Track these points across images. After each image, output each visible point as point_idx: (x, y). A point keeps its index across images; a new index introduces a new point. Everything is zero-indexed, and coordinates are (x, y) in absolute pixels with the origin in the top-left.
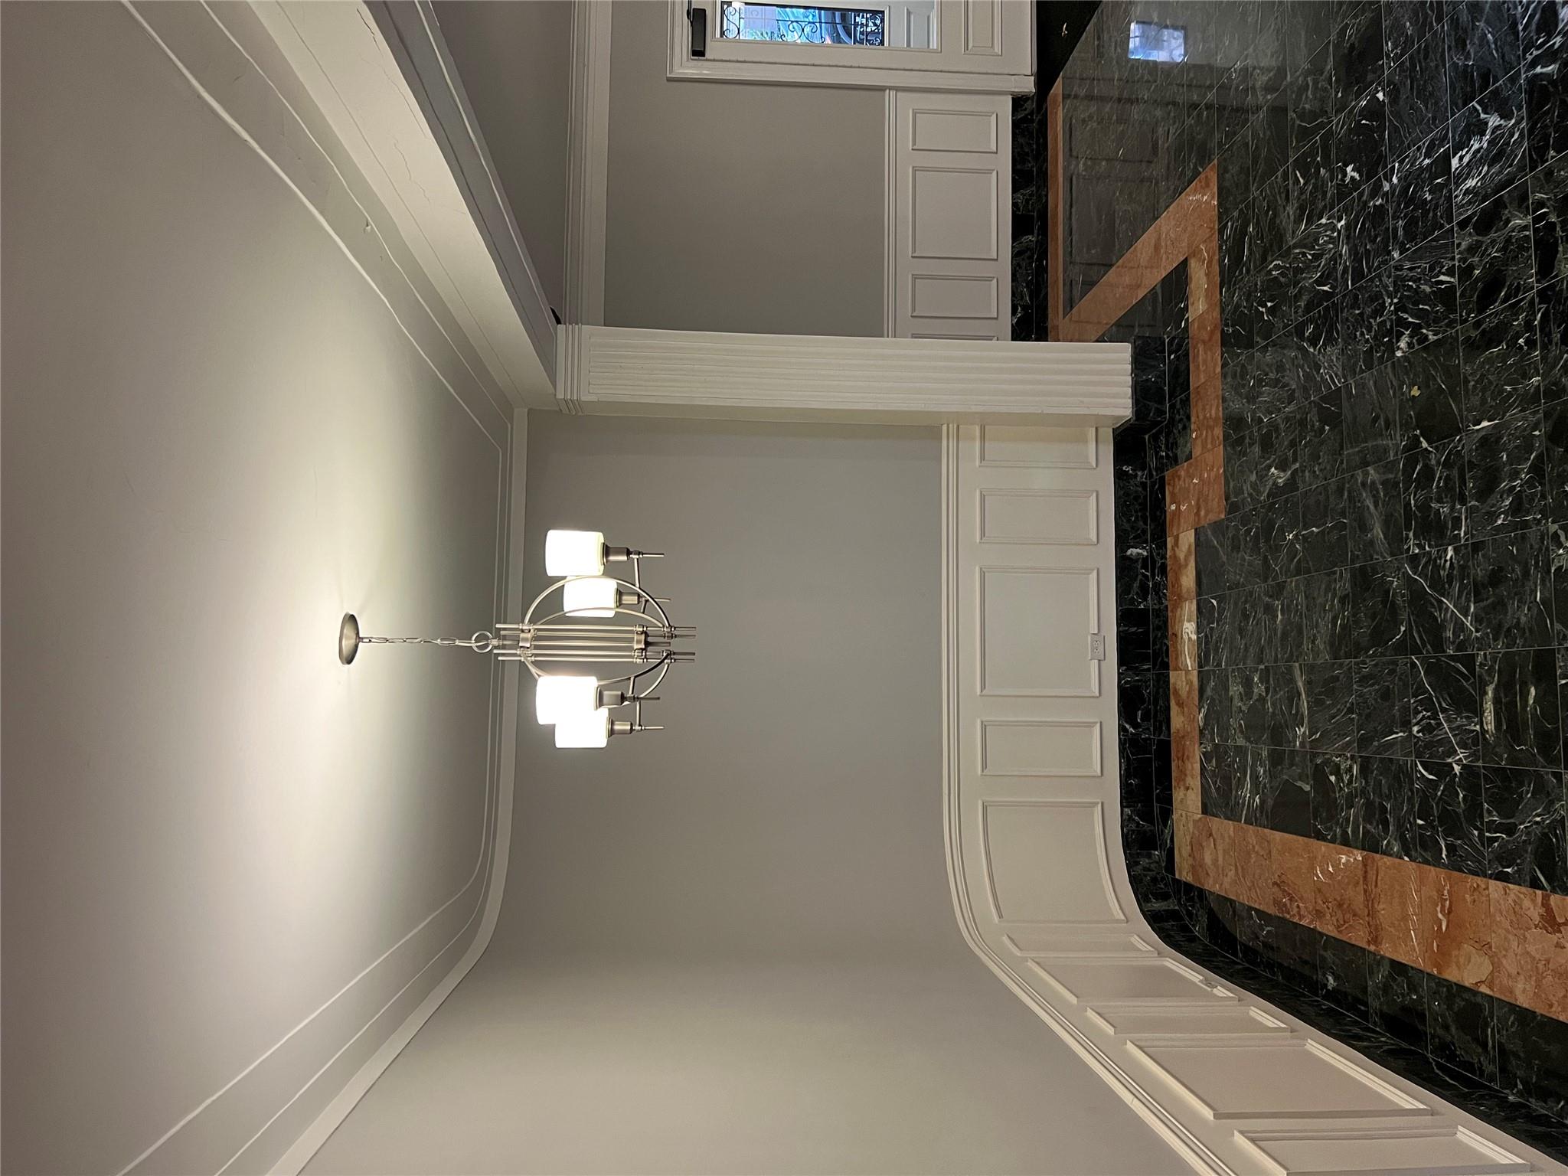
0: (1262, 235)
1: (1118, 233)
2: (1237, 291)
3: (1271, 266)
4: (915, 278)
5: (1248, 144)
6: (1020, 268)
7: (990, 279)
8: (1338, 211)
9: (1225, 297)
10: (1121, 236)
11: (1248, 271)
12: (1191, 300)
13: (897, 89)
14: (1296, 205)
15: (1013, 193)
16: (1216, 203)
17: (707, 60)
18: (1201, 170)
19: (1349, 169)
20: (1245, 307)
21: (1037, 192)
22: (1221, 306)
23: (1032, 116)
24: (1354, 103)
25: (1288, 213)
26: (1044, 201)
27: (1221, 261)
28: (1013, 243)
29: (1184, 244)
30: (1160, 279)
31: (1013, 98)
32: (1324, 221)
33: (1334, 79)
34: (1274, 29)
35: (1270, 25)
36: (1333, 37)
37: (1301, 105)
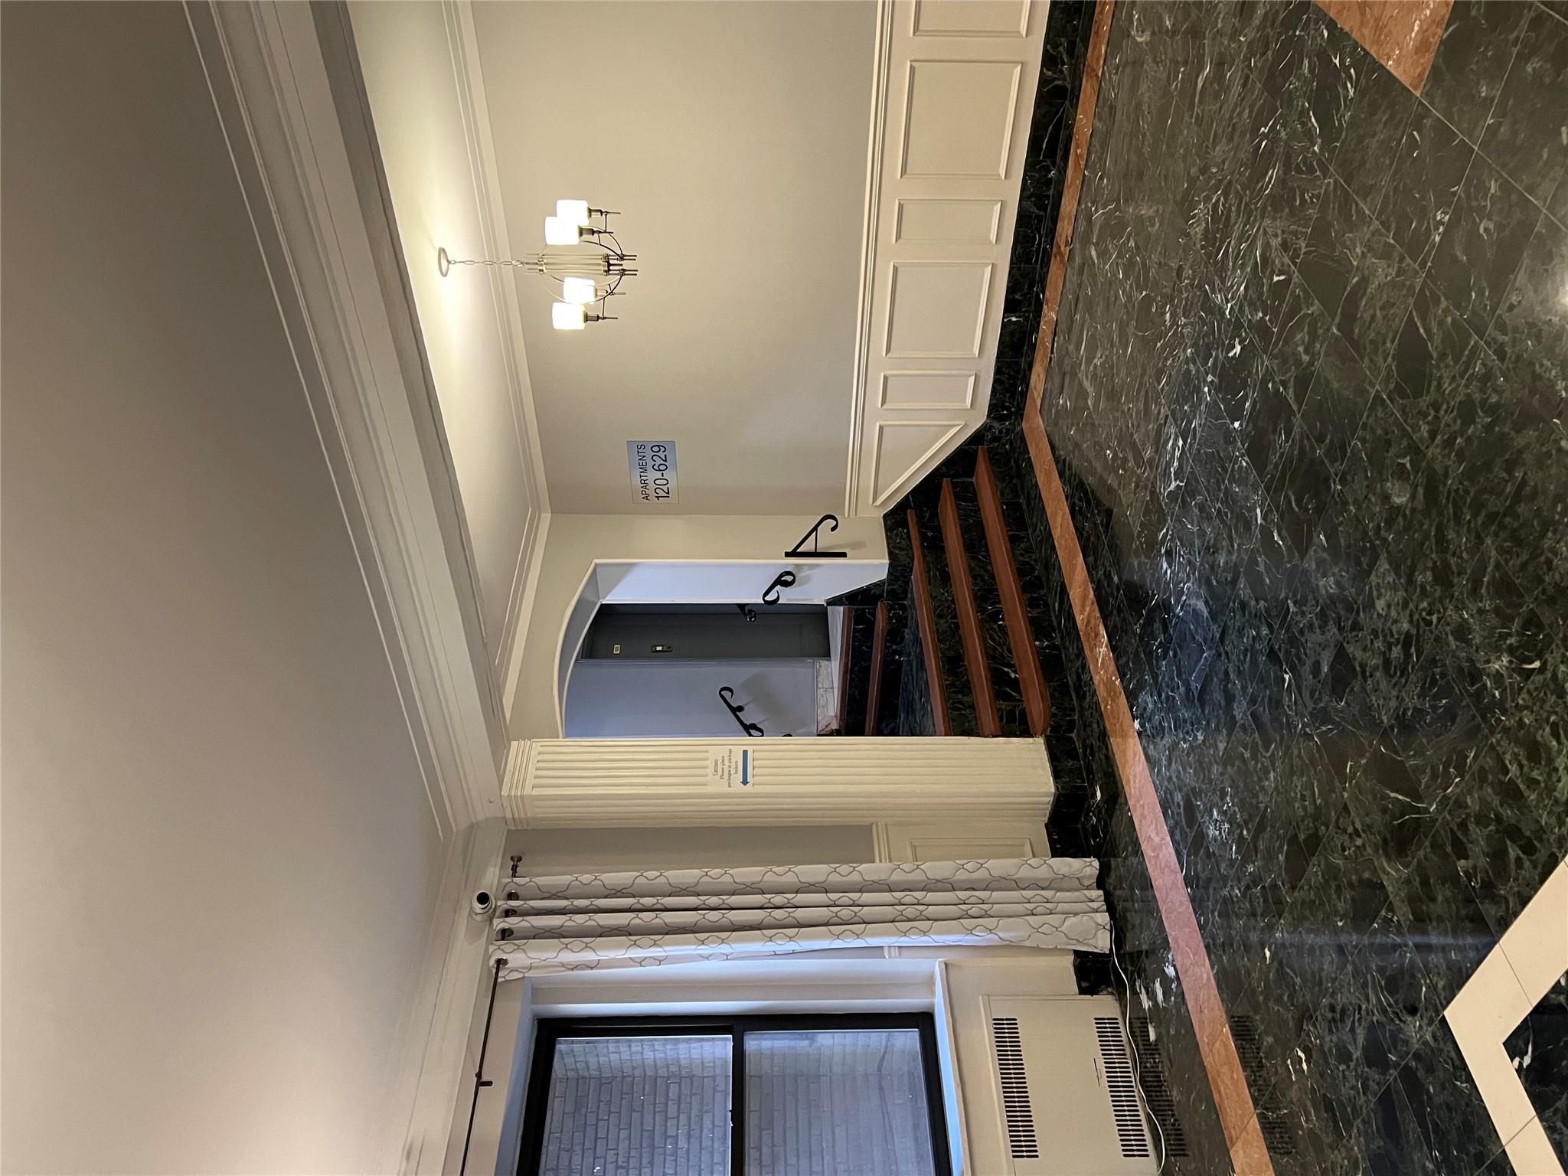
33: (1281, 389)
34: (1384, 343)
35: (1393, 342)
36: (1297, 420)
37: (1306, 330)
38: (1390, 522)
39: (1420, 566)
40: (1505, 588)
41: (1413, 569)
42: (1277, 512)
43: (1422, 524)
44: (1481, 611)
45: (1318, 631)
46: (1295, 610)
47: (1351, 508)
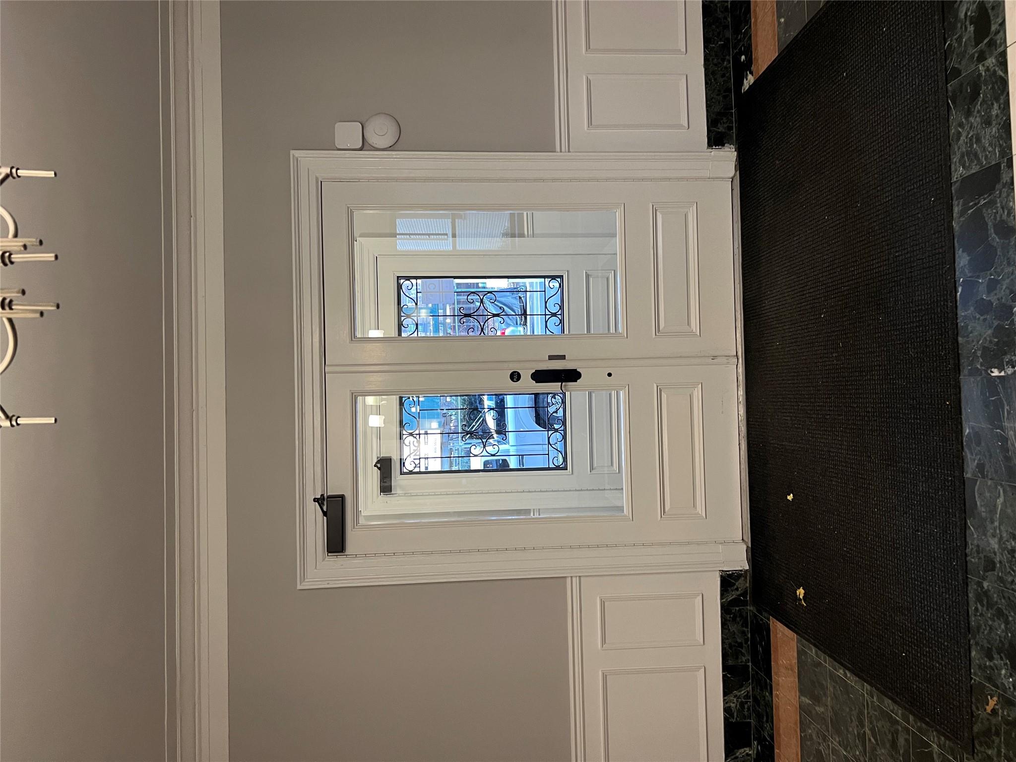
13: (581, 577)
15: (724, 696)
17: (347, 557)
23: (745, 597)
31: (721, 576)
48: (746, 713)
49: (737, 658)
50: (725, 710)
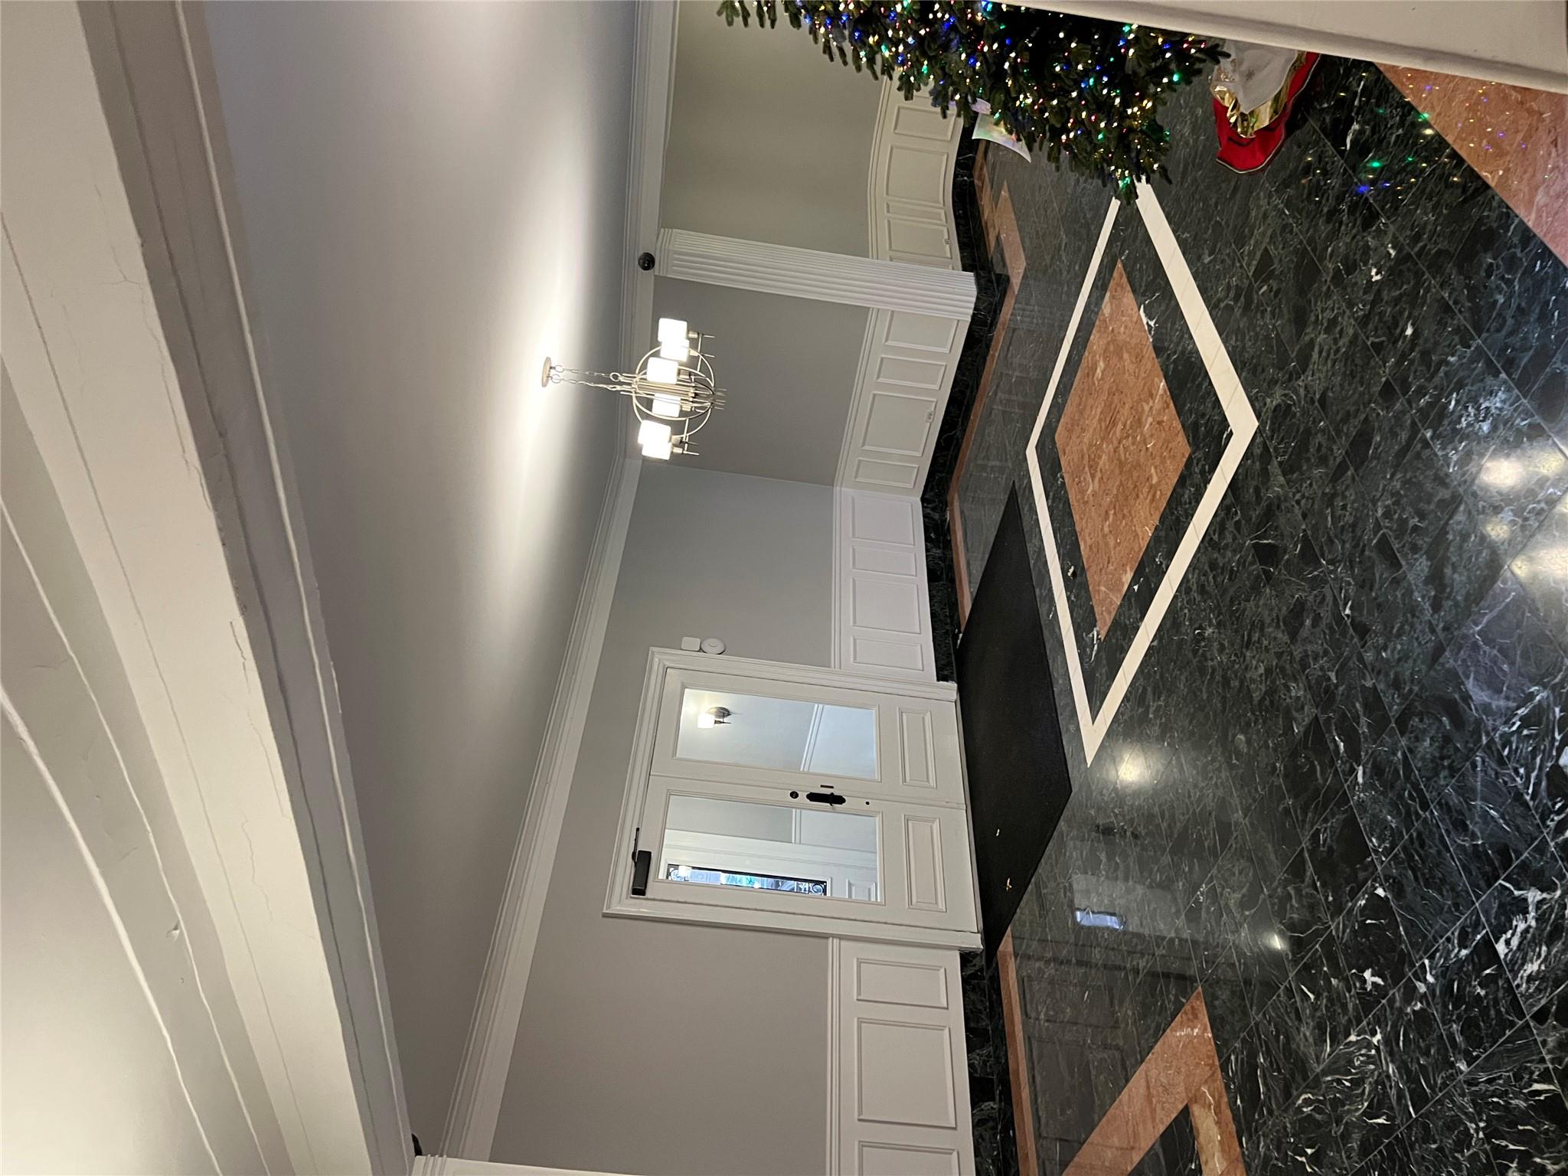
0: (1278, 1065)
1: (1096, 1088)
2: (1262, 1138)
3: (1300, 1102)
4: (863, 1146)
5: (1234, 964)
6: (983, 1140)
7: (949, 1152)
8: (1368, 1024)
9: (1247, 1149)
10: (1100, 1088)
11: (1271, 1112)
12: (1203, 1159)
13: (841, 937)
14: (1312, 1024)
15: (968, 1053)
16: (1210, 1035)
17: (647, 899)
18: (1184, 1000)
19: (1367, 974)
20: (1276, 1159)
21: (995, 1053)
22: (1245, 1161)
23: (982, 973)
24: (1350, 904)
25: (1305, 1035)
26: (1003, 1061)
27: (1232, 1104)
28: (972, 1110)
29: (1181, 1089)
30: (1158, 1135)
31: (960, 954)
32: (1353, 1038)
33: (1318, 884)
34: (1236, 848)
35: (1231, 845)
36: (1305, 844)
37: (1288, 916)
38: (1248, 724)
39: (1236, 690)
40: (1202, 670)
41: (1240, 690)
42: (1336, 770)
43: (1232, 717)
44: (1212, 660)
45: (1310, 653)
46: (1330, 673)
47: (1271, 745)
48: (988, 1070)
49: (978, 1022)
50: (969, 1066)
